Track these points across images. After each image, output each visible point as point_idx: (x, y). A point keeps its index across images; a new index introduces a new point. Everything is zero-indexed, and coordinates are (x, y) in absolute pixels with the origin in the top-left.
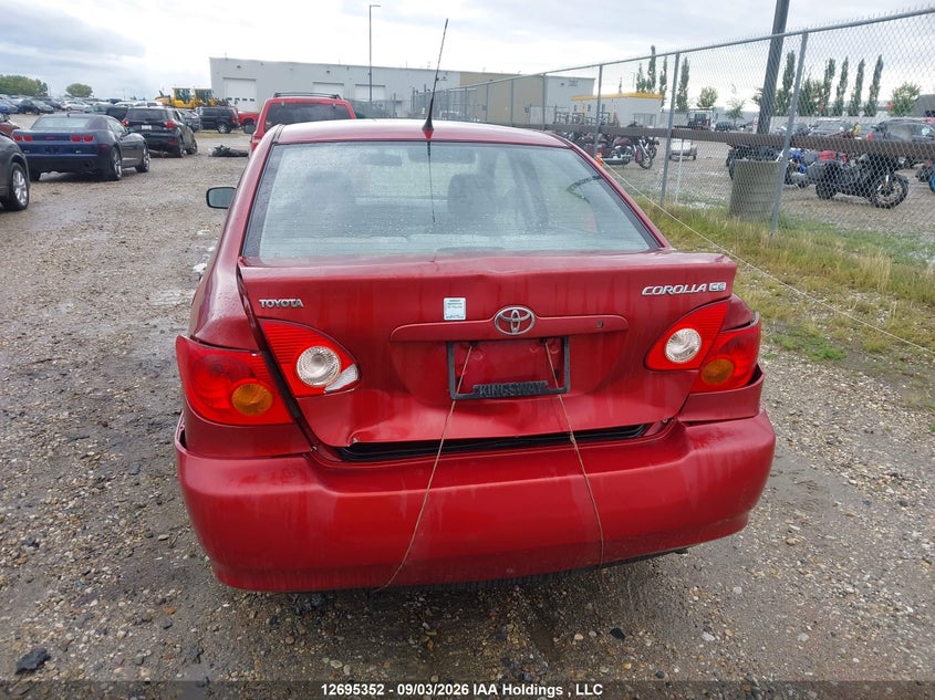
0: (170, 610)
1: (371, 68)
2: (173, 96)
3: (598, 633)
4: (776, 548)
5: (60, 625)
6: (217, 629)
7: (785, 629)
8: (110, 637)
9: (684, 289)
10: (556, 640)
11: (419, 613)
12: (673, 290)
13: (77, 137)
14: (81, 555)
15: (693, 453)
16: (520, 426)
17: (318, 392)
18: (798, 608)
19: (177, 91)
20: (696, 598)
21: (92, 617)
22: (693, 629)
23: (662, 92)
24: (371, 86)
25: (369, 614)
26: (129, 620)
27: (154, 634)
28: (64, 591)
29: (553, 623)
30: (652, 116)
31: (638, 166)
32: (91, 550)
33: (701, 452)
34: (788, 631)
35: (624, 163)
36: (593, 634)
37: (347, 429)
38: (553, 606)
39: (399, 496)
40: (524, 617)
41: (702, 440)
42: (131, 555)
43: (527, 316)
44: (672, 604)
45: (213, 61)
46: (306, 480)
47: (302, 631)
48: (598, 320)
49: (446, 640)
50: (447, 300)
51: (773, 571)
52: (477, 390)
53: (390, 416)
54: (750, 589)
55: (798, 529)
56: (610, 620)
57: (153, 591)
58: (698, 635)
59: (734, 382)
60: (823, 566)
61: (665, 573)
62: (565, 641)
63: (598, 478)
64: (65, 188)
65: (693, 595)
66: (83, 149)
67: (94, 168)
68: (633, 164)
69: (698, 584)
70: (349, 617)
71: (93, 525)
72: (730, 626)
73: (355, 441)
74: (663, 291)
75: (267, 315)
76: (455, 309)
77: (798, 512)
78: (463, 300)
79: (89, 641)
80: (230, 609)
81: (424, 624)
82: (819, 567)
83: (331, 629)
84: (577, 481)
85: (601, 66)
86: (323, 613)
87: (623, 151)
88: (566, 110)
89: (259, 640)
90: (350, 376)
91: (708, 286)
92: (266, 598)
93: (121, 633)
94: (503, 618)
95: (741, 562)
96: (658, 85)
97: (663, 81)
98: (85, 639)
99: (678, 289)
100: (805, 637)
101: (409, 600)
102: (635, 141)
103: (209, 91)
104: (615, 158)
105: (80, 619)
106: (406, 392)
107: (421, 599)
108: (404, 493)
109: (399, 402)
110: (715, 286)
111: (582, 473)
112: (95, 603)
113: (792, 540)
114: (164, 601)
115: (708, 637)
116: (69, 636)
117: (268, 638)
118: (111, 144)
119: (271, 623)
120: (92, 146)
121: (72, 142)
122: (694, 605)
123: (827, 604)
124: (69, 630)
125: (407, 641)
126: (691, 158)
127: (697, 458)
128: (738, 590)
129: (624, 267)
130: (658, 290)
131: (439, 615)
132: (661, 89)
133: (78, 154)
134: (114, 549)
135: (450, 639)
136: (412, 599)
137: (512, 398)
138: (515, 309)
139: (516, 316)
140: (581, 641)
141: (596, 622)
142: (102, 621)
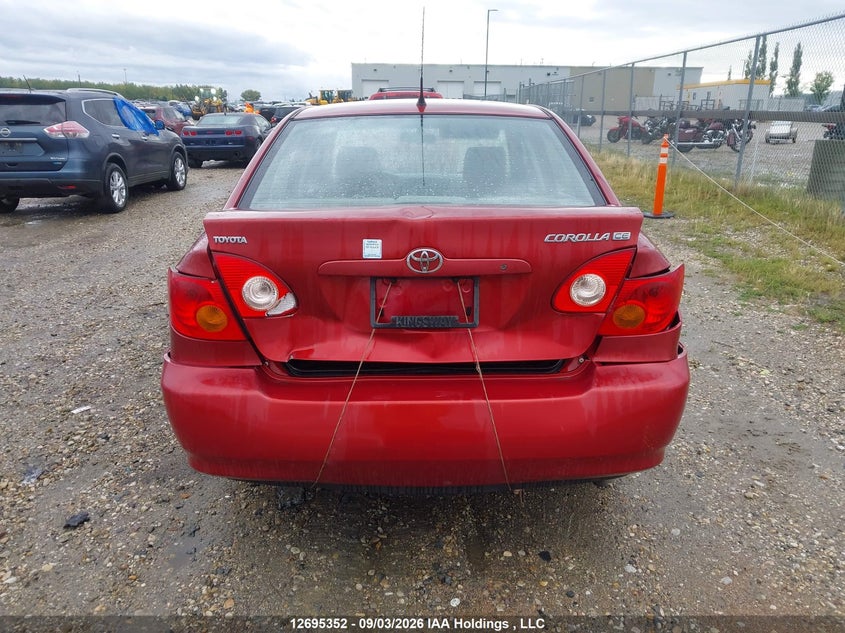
0: (185, 495)
1: (486, 66)
2: (319, 97)
3: (527, 554)
4: (732, 499)
5: (104, 498)
6: (215, 513)
7: (710, 572)
8: (136, 510)
9: (586, 237)
10: (487, 554)
11: (378, 520)
12: (575, 238)
13: (229, 131)
14: (137, 448)
15: (594, 390)
16: (433, 355)
17: (260, 315)
18: (732, 554)
19: (323, 93)
20: (632, 535)
21: (129, 494)
22: (618, 561)
23: (773, 79)
24: (486, 82)
25: (336, 515)
26: (153, 499)
27: (167, 512)
28: (115, 474)
29: (489, 539)
30: (758, 101)
31: (729, 148)
32: (144, 446)
33: (604, 389)
34: (713, 573)
35: (715, 146)
36: (522, 553)
37: (287, 347)
38: (494, 526)
39: (323, 406)
40: (465, 532)
41: (607, 379)
42: (171, 452)
43: (435, 258)
44: (607, 538)
45: (353, 65)
46: (249, 386)
47: (277, 522)
48: (503, 264)
49: (392, 543)
50: (365, 241)
51: (720, 519)
52: (394, 321)
53: (323, 339)
54: (690, 532)
55: (762, 485)
56: (543, 544)
57: (177, 480)
58: (621, 567)
59: (647, 327)
60: (774, 521)
61: (611, 510)
62: (494, 557)
63: (499, 404)
64: (219, 174)
65: (631, 532)
66: (234, 141)
67: (242, 156)
68: (725, 148)
69: (639, 523)
70: (319, 515)
71: (153, 428)
72: (656, 563)
73: (292, 357)
74: (565, 238)
75: (219, 249)
76: (372, 249)
77: (768, 470)
78: (379, 242)
79: (120, 511)
80: (229, 500)
81: (379, 528)
82: (769, 521)
83: (301, 524)
84: (480, 405)
85: (685, 53)
86: (299, 511)
87: (714, 135)
88: (670, 99)
89: (243, 526)
90: (289, 303)
91: (611, 236)
92: (260, 494)
93: (144, 508)
94: (447, 530)
95: (690, 509)
96: (768, 71)
97: (774, 66)
98: (118, 509)
99: (581, 237)
100: (727, 580)
101: (373, 508)
102: (727, 125)
103: (350, 92)
104: (707, 142)
105: (120, 494)
106: (337, 319)
107: (384, 508)
108: (327, 403)
109: (331, 327)
110: (618, 235)
111: (485, 399)
112: (134, 484)
113: (750, 494)
114: (183, 488)
115: (630, 569)
116: (107, 506)
117: (250, 525)
118: (256, 137)
119: (256, 514)
120: (241, 139)
121: (225, 136)
122: (627, 540)
123: (764, 554)
124: (110, 501)
125: (359, 539)
126: (791, 141)
127: (599, 395)
128: (676, 532)
129: (528, 216)
130: (560, 238)
131: (394, 523)
132: (770, 75)
133: (230, 145)
134: (161, 447)
135: (396, 543)
136: (376, 507)
137: (424, 329)
138: (425, 251)
139: (425, 256)
140: (509, 558)
141: (530, 543)
142: (134, 498)
